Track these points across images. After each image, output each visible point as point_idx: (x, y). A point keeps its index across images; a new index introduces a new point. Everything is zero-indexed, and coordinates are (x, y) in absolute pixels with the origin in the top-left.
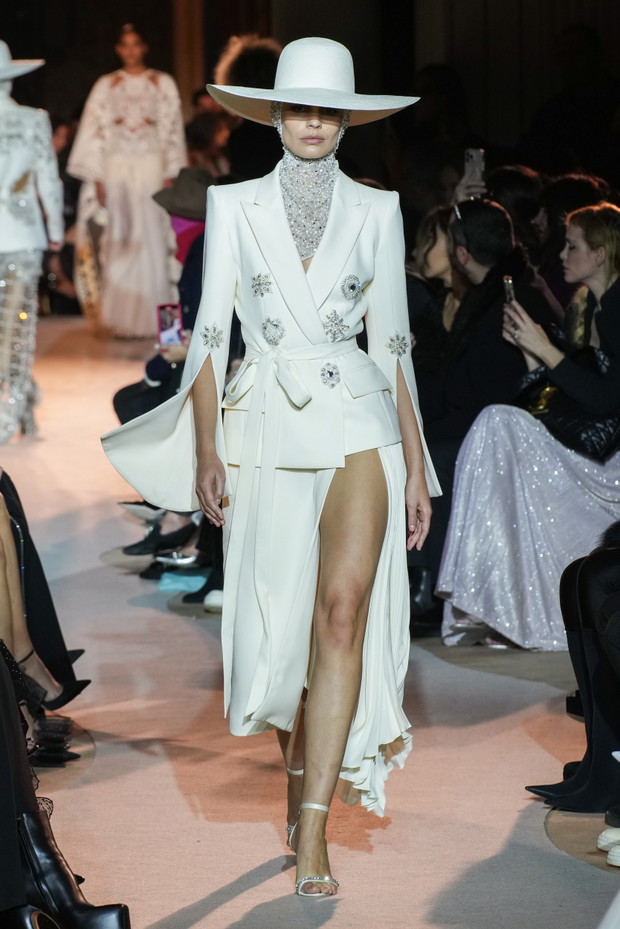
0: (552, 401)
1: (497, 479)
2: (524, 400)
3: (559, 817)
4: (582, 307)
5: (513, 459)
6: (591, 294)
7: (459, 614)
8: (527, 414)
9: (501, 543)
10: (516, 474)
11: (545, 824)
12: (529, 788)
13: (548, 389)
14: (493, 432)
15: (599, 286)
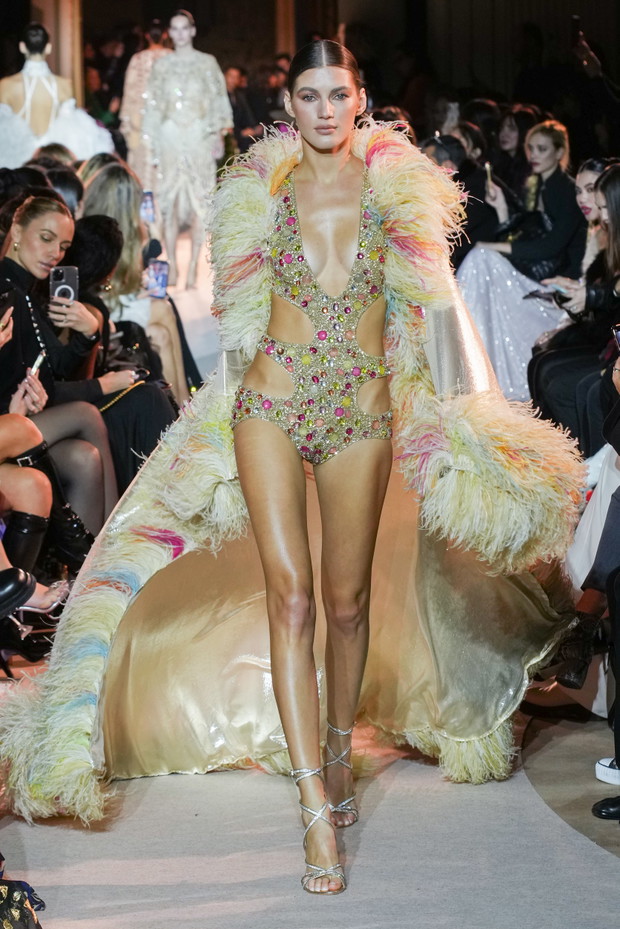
6: (540, 180)
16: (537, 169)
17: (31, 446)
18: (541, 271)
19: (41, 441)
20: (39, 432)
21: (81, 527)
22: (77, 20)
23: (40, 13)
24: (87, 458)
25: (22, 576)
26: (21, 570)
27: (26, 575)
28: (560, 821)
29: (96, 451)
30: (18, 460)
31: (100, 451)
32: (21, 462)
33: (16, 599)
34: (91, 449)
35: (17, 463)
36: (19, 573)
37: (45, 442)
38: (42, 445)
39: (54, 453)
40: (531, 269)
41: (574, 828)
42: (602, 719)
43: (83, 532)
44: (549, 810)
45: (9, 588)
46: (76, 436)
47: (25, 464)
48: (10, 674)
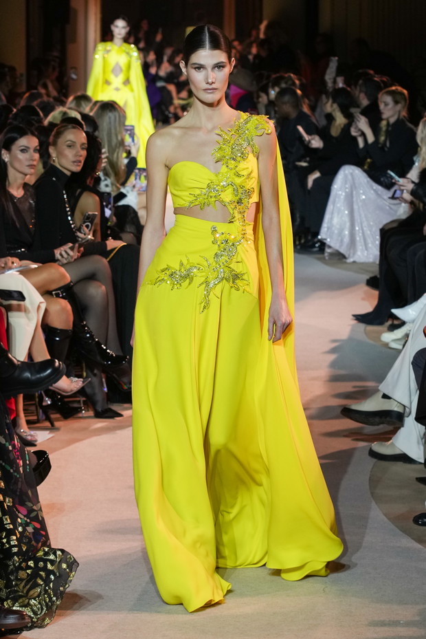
0: (371, 165)
1: (347, 196)
2: (359, 164)
3: (370, 328)
4: (384, 129)
5: (353, 187)
6: (388, 123)
7: (330, 247)
8: (360, 169)
9: (346, 219)
10: (354, 193)
11: (365, 330)
12: (354, 316)
13: (369, 160)
14: (346, 176)
15: (392, 120)
16: (384, 116)
17: (62, 284)
18: (386, 180)
19: (69, 281)
20: (68, 275)
21: (92, 336)
22: (99, 16)
23: (76, 12)
24: (98, 292)
25: (57, 364)
26: (56, 361)
27: (59, 364)
28: (393, 527)
29: (103, 288)
30: (54, 293)
31: (106, 288)
32: (56, 294)
33: (54, 378)
34: (101, 286)
35: (52, 295)
36: (55, 362)
37: (71, 282)
38: (69, 283)
39: (76, 289)
40: (380, 179)
41: (401, 531)
42: (421, 463)
43: (94, 340)
44: (386, 519)
45: (49, 371)
46: (91, 277)
47: (57, 295)
48: (52, 425)
